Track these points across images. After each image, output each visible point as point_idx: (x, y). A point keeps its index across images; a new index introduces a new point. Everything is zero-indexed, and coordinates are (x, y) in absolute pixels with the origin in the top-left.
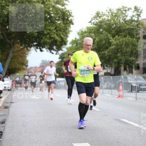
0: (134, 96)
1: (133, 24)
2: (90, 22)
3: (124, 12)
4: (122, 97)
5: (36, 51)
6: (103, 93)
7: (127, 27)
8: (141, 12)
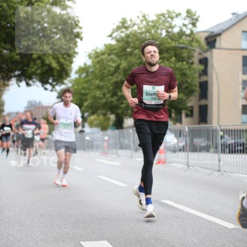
0: (184, 160)
1: (183, 40)
2: (111, 36)
3: (169, 20)
4: (164, 163)
5: (19, 86)
6: (132, 157)
7: (173, 44)
8: (197, 20)
